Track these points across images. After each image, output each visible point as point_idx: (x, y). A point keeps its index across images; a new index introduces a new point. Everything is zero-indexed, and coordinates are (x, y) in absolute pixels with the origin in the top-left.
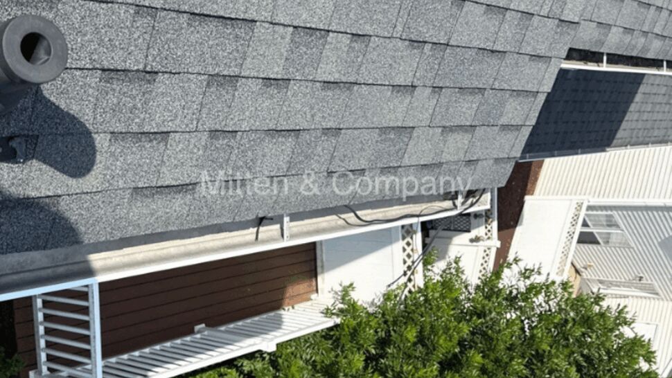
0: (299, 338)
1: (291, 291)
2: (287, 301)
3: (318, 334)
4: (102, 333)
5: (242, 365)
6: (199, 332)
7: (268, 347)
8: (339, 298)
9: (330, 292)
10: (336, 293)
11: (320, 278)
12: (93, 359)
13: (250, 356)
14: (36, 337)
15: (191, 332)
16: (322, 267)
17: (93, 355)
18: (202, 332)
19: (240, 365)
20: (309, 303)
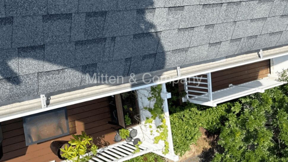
0: (268, 89)
1: (261, 72)
2: (259, 77)
3: (276, 88)
4: (212, 83)
5: (242, 100)
6: (231, 87)
7: (261, 91)
8: (281, 75)
9: (276, 73)
10: (279, 73)
11: (271, 68)
12: (209, 92)
13: (245, 97)
14: (185, 86)
15: (228, 87)
16: (273, 63)
17: (209, 91)
18: (232, 87)
19: (241, 100)
20: (268, 77)
